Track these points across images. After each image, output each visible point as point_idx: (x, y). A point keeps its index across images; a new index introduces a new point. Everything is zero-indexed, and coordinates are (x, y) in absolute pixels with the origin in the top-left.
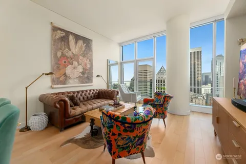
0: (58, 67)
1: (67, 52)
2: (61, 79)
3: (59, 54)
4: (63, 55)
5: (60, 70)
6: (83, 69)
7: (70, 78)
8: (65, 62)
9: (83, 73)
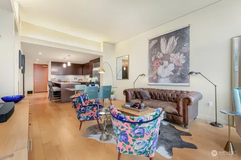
0: (152, 69)
1: (159, 55)
2: (154, 78)
3: (153, 59)
4: (156, 59)
5: (154, 71)
6: (175, 66)
7: (161, 77)
8: (157, 64)
9: (175, 71)
